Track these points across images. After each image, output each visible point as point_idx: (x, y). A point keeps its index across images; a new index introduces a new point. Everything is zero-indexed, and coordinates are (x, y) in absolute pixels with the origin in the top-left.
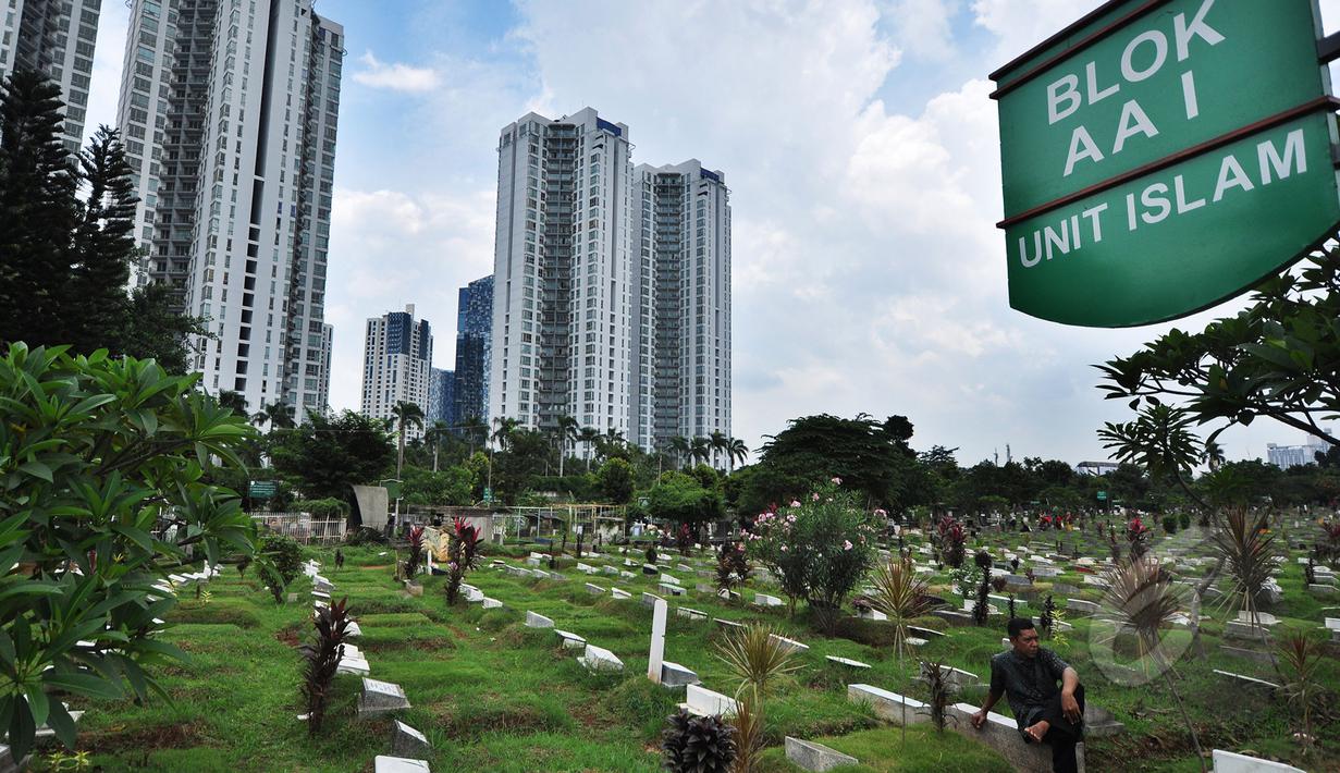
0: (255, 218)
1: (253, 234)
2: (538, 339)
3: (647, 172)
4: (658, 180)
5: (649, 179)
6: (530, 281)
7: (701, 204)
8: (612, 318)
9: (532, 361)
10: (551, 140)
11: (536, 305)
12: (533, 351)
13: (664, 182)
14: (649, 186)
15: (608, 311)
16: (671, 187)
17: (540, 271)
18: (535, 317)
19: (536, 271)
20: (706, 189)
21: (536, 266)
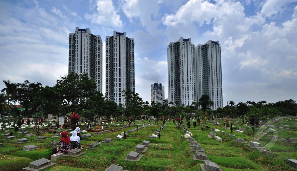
0: (120, 74)
1: (120, 76)
2: (174, 85)
3: (199, 46)
4: (202, 47)
5: (200, 47)
6: (172, 74)
7: (211, 50)
8: (188, 79)
9: (174, 89)
10: (175, 46)
11: (173, 79)
12: (173, 87)
13: (204, 47)
14: (200, 49)
15: (186, 78)
16: (205, 48)
17: (174, 72)
18: (173, 81)
19: (173, 72)
20: (213, 46)
21: (173, 71)
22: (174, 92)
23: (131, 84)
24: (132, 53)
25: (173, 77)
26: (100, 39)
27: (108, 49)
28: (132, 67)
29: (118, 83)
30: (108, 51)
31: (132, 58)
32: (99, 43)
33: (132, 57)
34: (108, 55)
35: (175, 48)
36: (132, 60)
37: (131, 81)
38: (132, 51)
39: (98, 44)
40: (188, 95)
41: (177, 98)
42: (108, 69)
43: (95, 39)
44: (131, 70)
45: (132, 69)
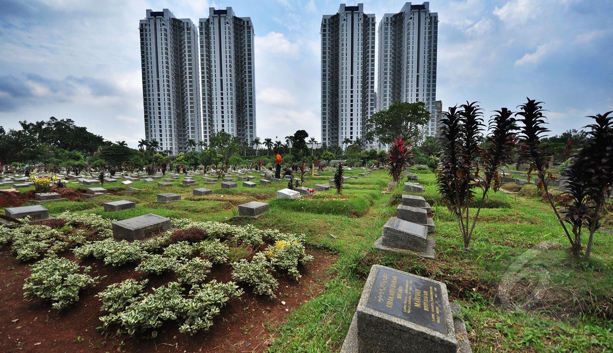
0: (222, 89)
1: (222, 94)
3: (387, 17)
4: (393, 19)
5: (388, 20)
7: (409, 24)
8: (352, 92)
9: (327, 114)
10: (332, 24)
11: (327, 93)
12: (327, 110)
13: (396, 18)
14: (388, 24)
15: (349, 89)
16: (398, 20)
17: (329, 79)
18: (327, 97)
19: (327, 79)
20: (412, 16)
21: (327, 77)
22: (327, 118)
23: (246, 106)
24: (246, 46)
25: (327, 88)
26: (189, 25)
27: (204, 42)
28: (247, 74)
29: (219, 105)
30: (204, 47)
31: (247, 57)
32: (189, 34)
33: (247, 55)
34: (205, 55)
35: (332, 28)
36: (247, 61)
37: (246, 102)
38: (246, 44)
39: (186, 36)
40: (351, 124)
41: (332, 130)
42: (206, 82)
43: (180, 28)
44: (245, 80)
45: (247, 79)
